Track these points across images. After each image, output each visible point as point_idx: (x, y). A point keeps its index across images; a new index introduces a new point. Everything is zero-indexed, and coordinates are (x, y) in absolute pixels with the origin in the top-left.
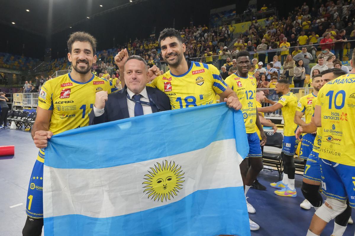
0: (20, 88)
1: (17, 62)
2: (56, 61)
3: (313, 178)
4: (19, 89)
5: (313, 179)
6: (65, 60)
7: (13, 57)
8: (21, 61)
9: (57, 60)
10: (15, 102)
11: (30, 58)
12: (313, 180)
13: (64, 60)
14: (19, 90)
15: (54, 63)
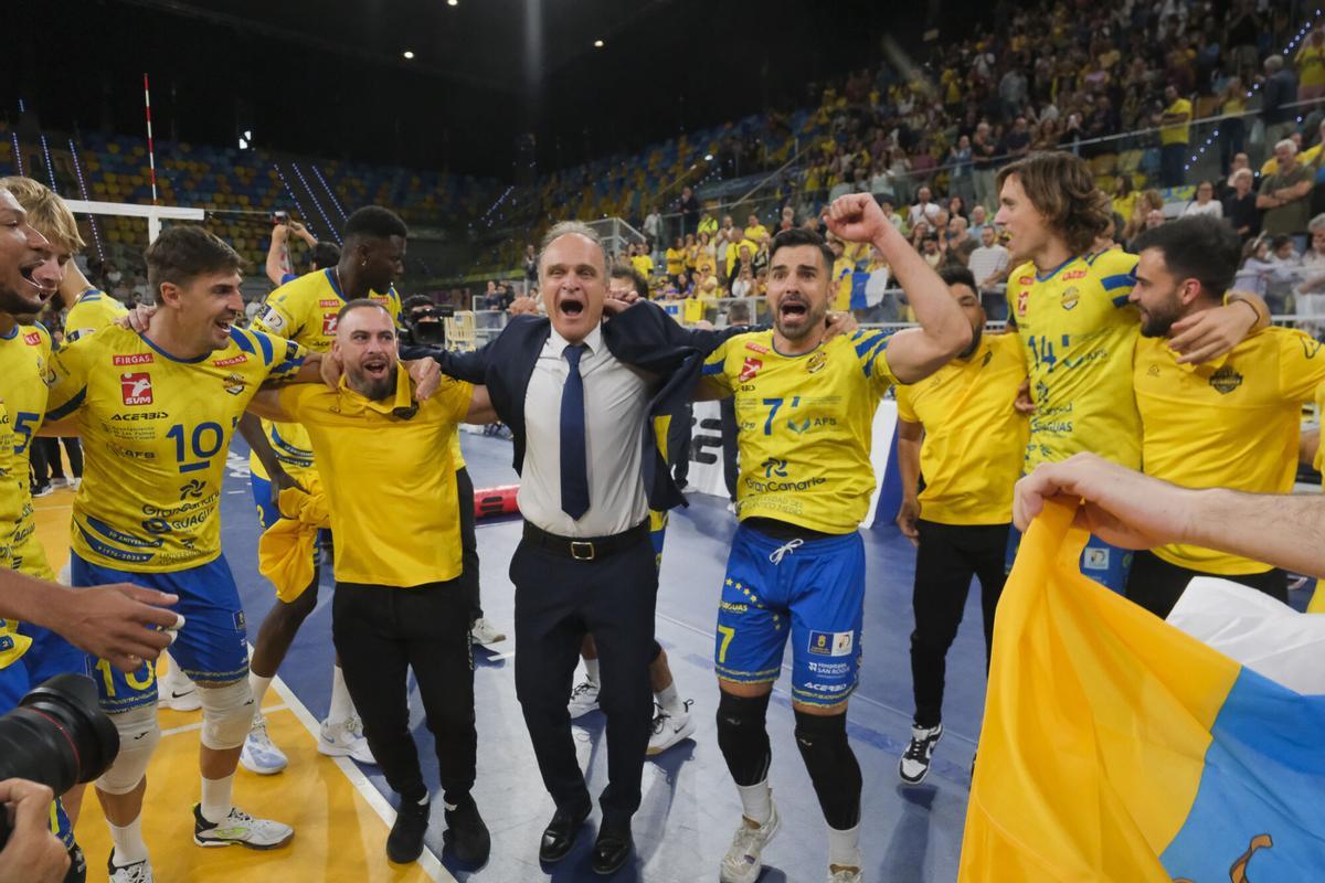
0: (454, 292)
1: (429, 198)
2: (554, 180)
3: (748, 674)
4: (448, 294)
5: (750, 678)
6: (586, 176)
7: (416, 180)
8: (440, 191)
9: (559, 179)
10: (450, 342)
11: (470, 179)
12: (752, 682)
13: (584, 172)
14: (450, 297)
15: (549, 188)
